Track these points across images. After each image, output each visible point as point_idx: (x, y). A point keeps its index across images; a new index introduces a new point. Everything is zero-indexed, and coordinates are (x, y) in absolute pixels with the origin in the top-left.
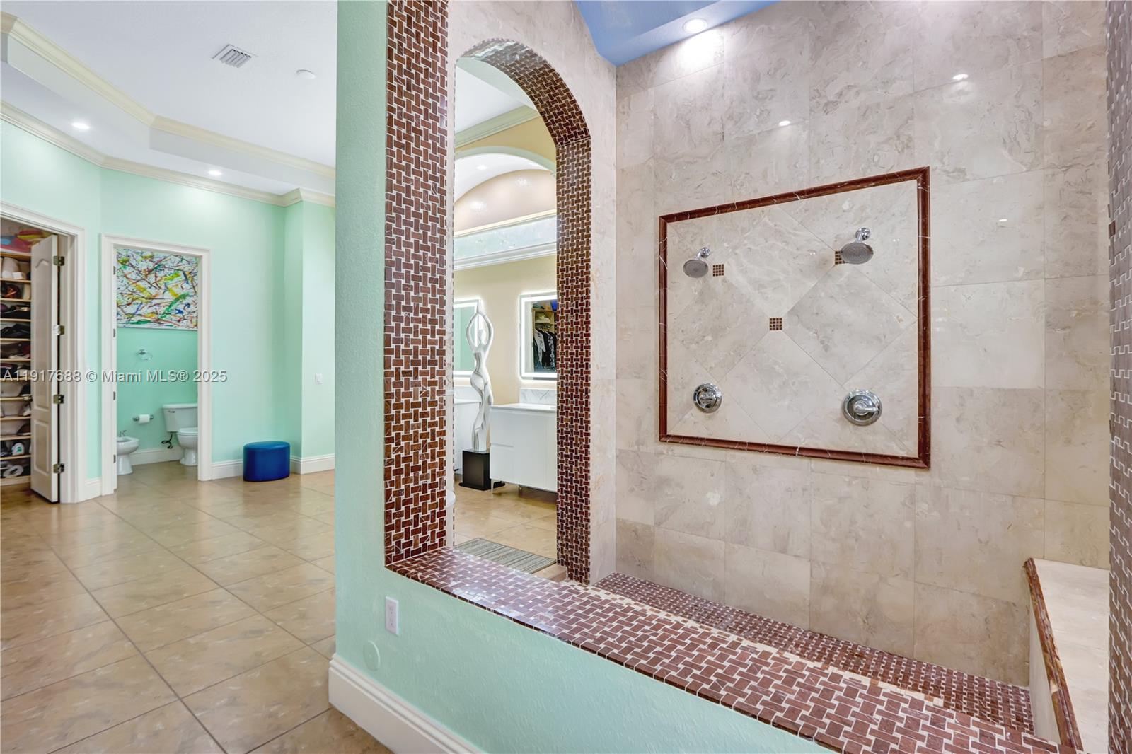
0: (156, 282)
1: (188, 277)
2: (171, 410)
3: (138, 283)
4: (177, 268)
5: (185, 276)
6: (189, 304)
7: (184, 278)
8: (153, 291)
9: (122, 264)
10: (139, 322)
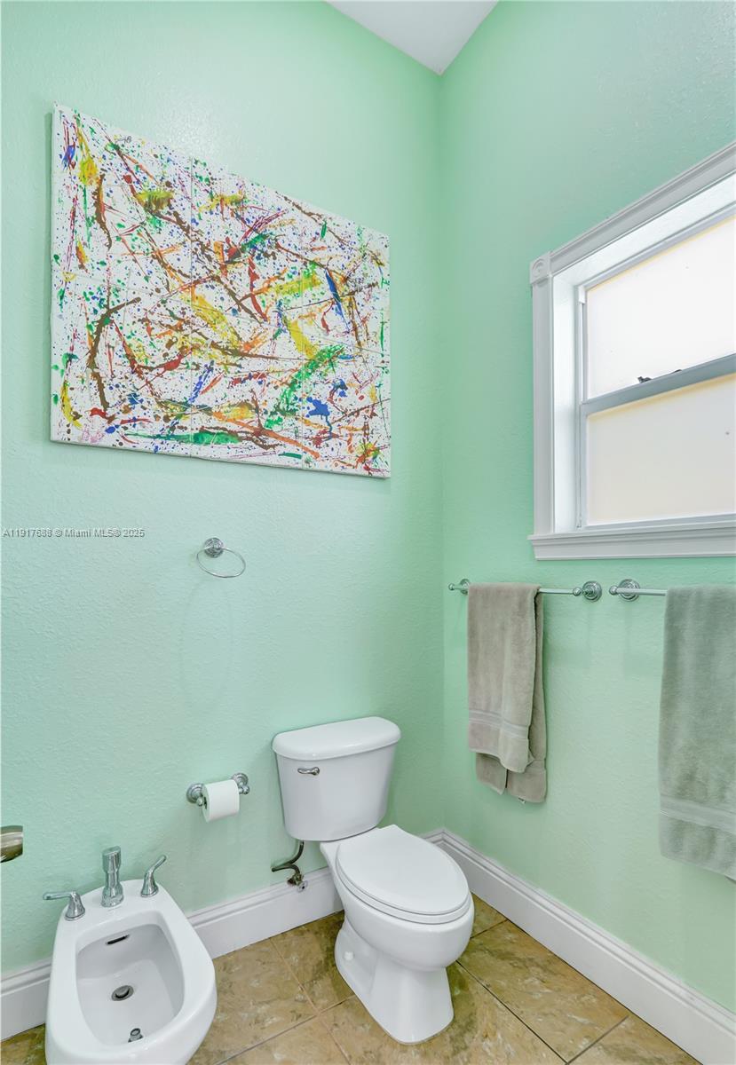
0: (252, 296)
1: (341, 289)
2: (309, 766)
3: (200, 290)
4: (311, 256)
5: (333, 287)
6: (343, 386)
7: (329, 294)
8: (245, 327)
9: (147, 207)
10: (201, 436)
